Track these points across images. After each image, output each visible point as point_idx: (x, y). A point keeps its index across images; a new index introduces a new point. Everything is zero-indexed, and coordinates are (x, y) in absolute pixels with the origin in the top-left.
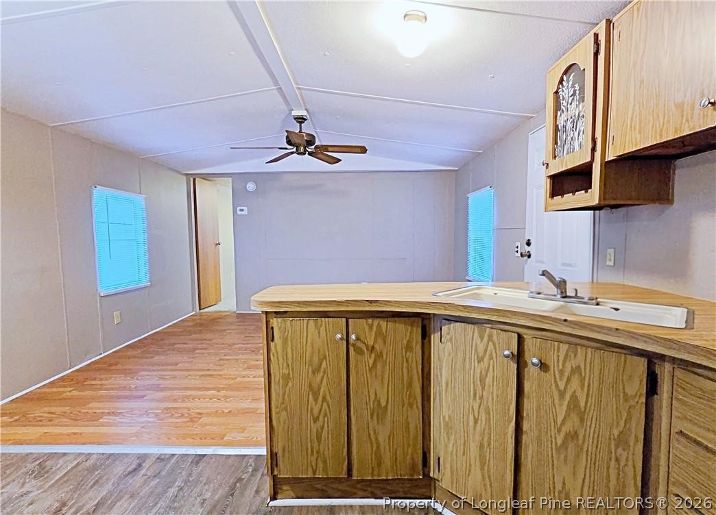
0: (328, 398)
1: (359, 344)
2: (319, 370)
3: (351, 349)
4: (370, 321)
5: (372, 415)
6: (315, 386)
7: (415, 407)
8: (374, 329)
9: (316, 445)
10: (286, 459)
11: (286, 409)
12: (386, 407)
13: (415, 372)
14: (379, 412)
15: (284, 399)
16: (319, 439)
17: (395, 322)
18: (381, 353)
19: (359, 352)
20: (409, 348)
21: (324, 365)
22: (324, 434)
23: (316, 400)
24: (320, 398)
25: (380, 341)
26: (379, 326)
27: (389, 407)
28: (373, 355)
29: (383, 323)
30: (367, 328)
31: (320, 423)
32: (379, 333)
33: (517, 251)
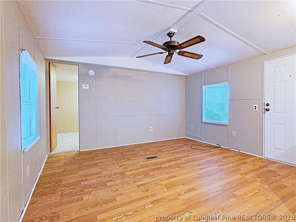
33: (255, 109)
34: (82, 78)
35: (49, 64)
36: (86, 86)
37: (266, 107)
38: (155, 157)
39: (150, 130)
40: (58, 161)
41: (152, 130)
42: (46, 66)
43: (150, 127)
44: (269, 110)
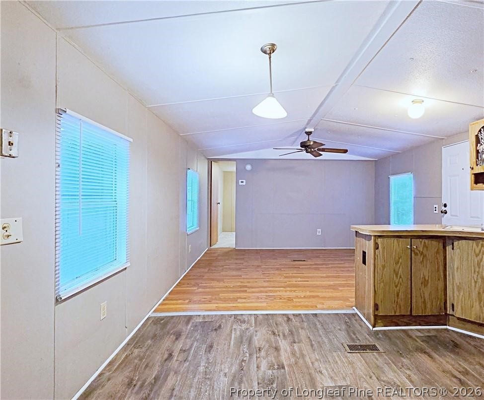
0: (402, 276)
1: (416, 251)
2: (398, 263)
3: (413, 253)
4: (421, 240)
5: (422, 283)
6: (397, 270)
7: (440, 279)
8: (423, 243)
9: (396, 299)
10: (383, 306)
11: (383, 282)
12: (428, 280)
13: (440, 263)
14: (425, 283)
15: (382, 276)
16: (398, 295)
17: (432, 240)
18: (426, 255)
19: (416, 254)
20: (437, 252)
21: (400, 260)
22: (400, 294)
23: (397, 277)
24: (399, 276)
25: (425, 249)
26: (424, 242)
27: (429, 280)
28: (422, 256)
29: (426, 241)
30: (420, 243)
31: (398, 288)
32: (425, 246)
33: (436, 210)
34: (240, 173)
35: (211, 162)
36: (242, 182)
37: (444, 209)
38: (304, 261)
39: (318, 234)
40: (214, 253)
41: (320, 234)
42: (208, 164)
43: (318, 230)
44: (446, 213)
